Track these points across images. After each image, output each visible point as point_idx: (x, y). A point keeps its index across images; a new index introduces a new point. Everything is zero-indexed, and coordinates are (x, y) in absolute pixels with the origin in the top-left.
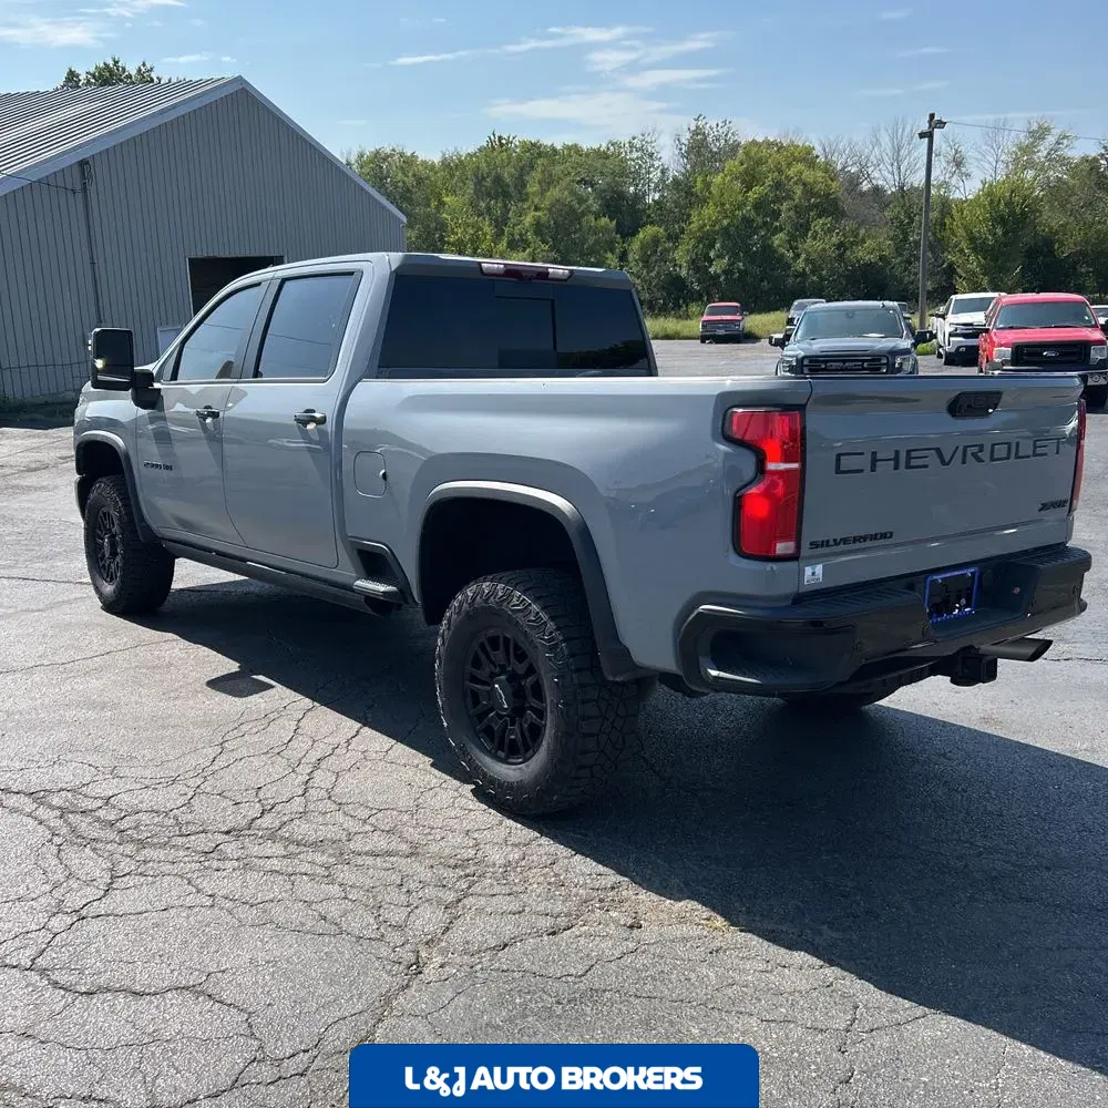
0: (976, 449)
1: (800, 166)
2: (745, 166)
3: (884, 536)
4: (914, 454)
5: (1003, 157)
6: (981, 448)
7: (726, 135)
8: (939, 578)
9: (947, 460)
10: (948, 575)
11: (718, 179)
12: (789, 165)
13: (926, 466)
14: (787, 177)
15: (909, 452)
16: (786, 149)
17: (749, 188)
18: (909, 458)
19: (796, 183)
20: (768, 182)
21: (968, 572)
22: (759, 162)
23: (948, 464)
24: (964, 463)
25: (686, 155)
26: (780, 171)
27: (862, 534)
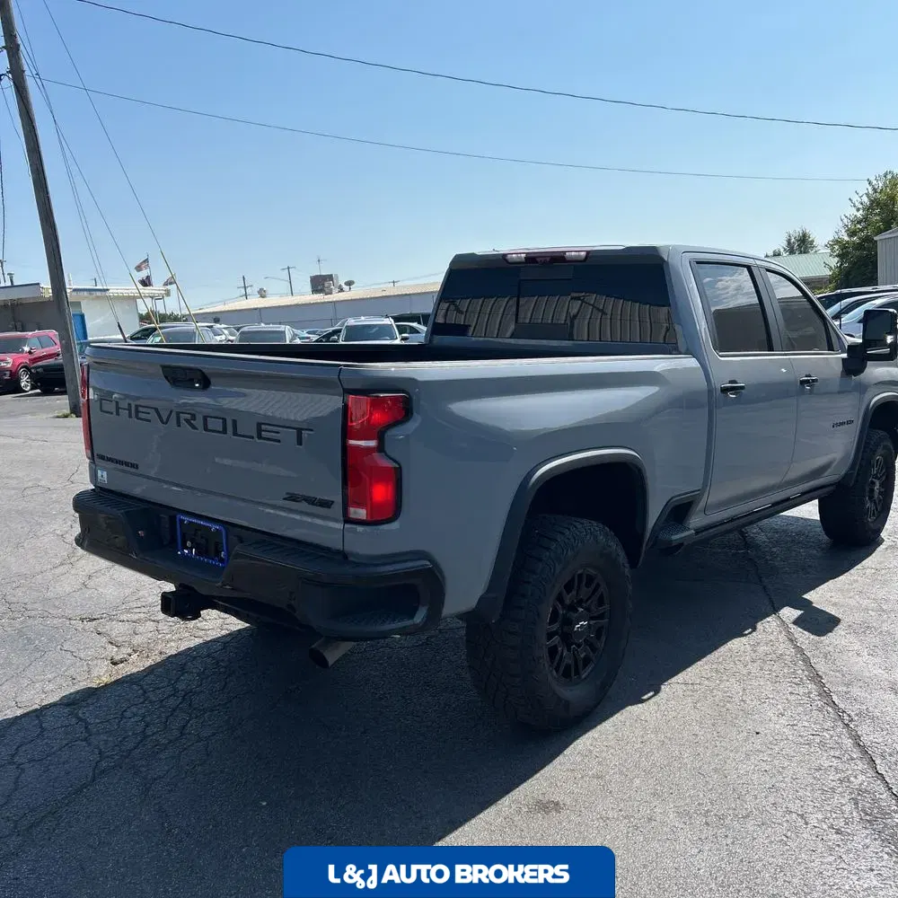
0: (188, 417)
3: (133, 466)
4: (140, 409)
6: (194, 417)
8: (186, 519)
9: (165, 420)
10: (195, 521)
13: (149, 421)
15: (137, 406)
18: (137, 412)
21: (214, 527)
23: (166, 423)
24: (179, 426)
27: (121, 459)
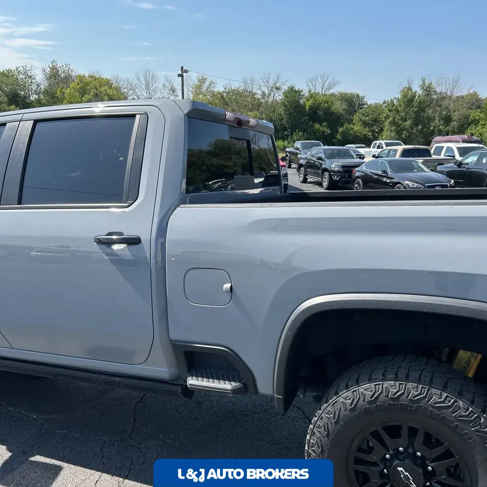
1: (106, 87)
2: (80, 85)
5: (191, 89)
7: (68, 71)
11: (68, 91)
12: (100, 87)
14: (100, 92)
16: (98, 79)
17: (83, 96)
19: (105, 95)
20: (92, 93)
22: (87, 84)
25: (49, 79)
26: (97, 89)
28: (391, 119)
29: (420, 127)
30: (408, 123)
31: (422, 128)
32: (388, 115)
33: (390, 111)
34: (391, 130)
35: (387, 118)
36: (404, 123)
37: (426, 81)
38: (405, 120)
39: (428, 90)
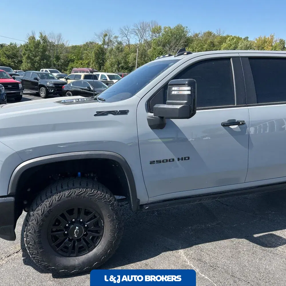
28: (26, 55)
29: (45, 61)
30: (38, 58)
31: (46, 62)
32: (25, 53)
33: (26, 50)
34: (28, 62)
35: (24, 54)
36: (36, 58)
37: (43, 34)
38: (35, 57)
39: (44, 39)
